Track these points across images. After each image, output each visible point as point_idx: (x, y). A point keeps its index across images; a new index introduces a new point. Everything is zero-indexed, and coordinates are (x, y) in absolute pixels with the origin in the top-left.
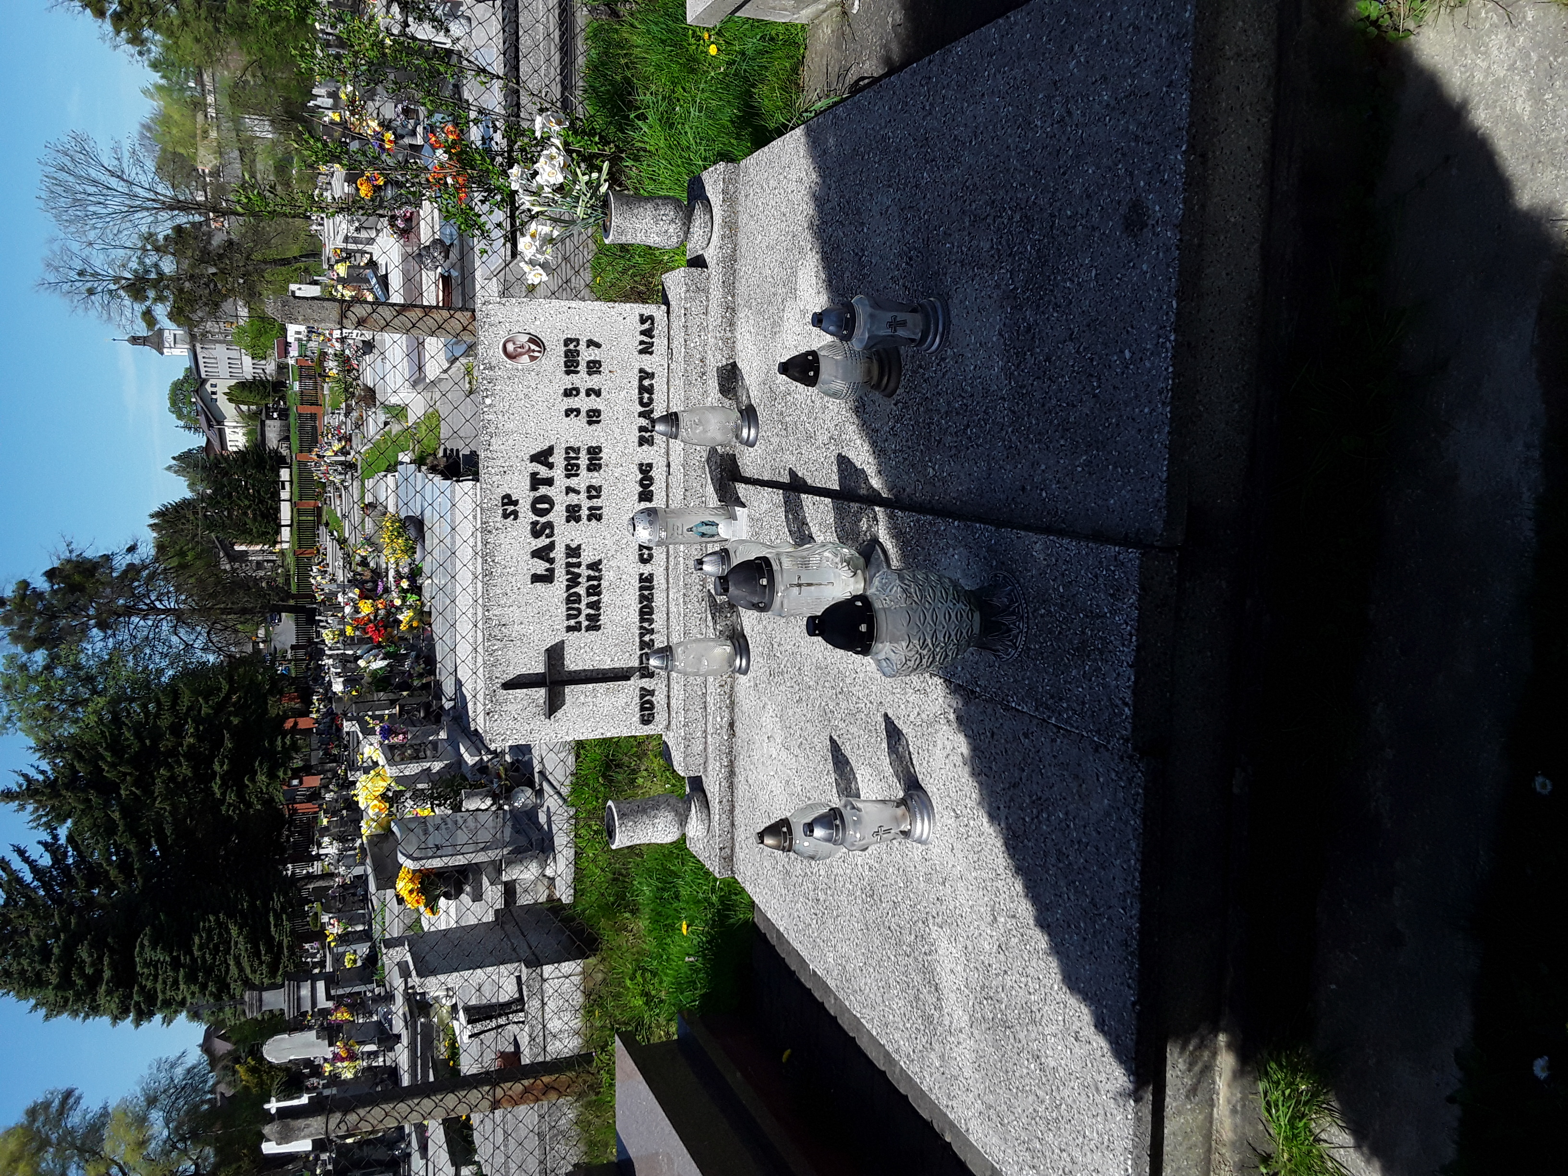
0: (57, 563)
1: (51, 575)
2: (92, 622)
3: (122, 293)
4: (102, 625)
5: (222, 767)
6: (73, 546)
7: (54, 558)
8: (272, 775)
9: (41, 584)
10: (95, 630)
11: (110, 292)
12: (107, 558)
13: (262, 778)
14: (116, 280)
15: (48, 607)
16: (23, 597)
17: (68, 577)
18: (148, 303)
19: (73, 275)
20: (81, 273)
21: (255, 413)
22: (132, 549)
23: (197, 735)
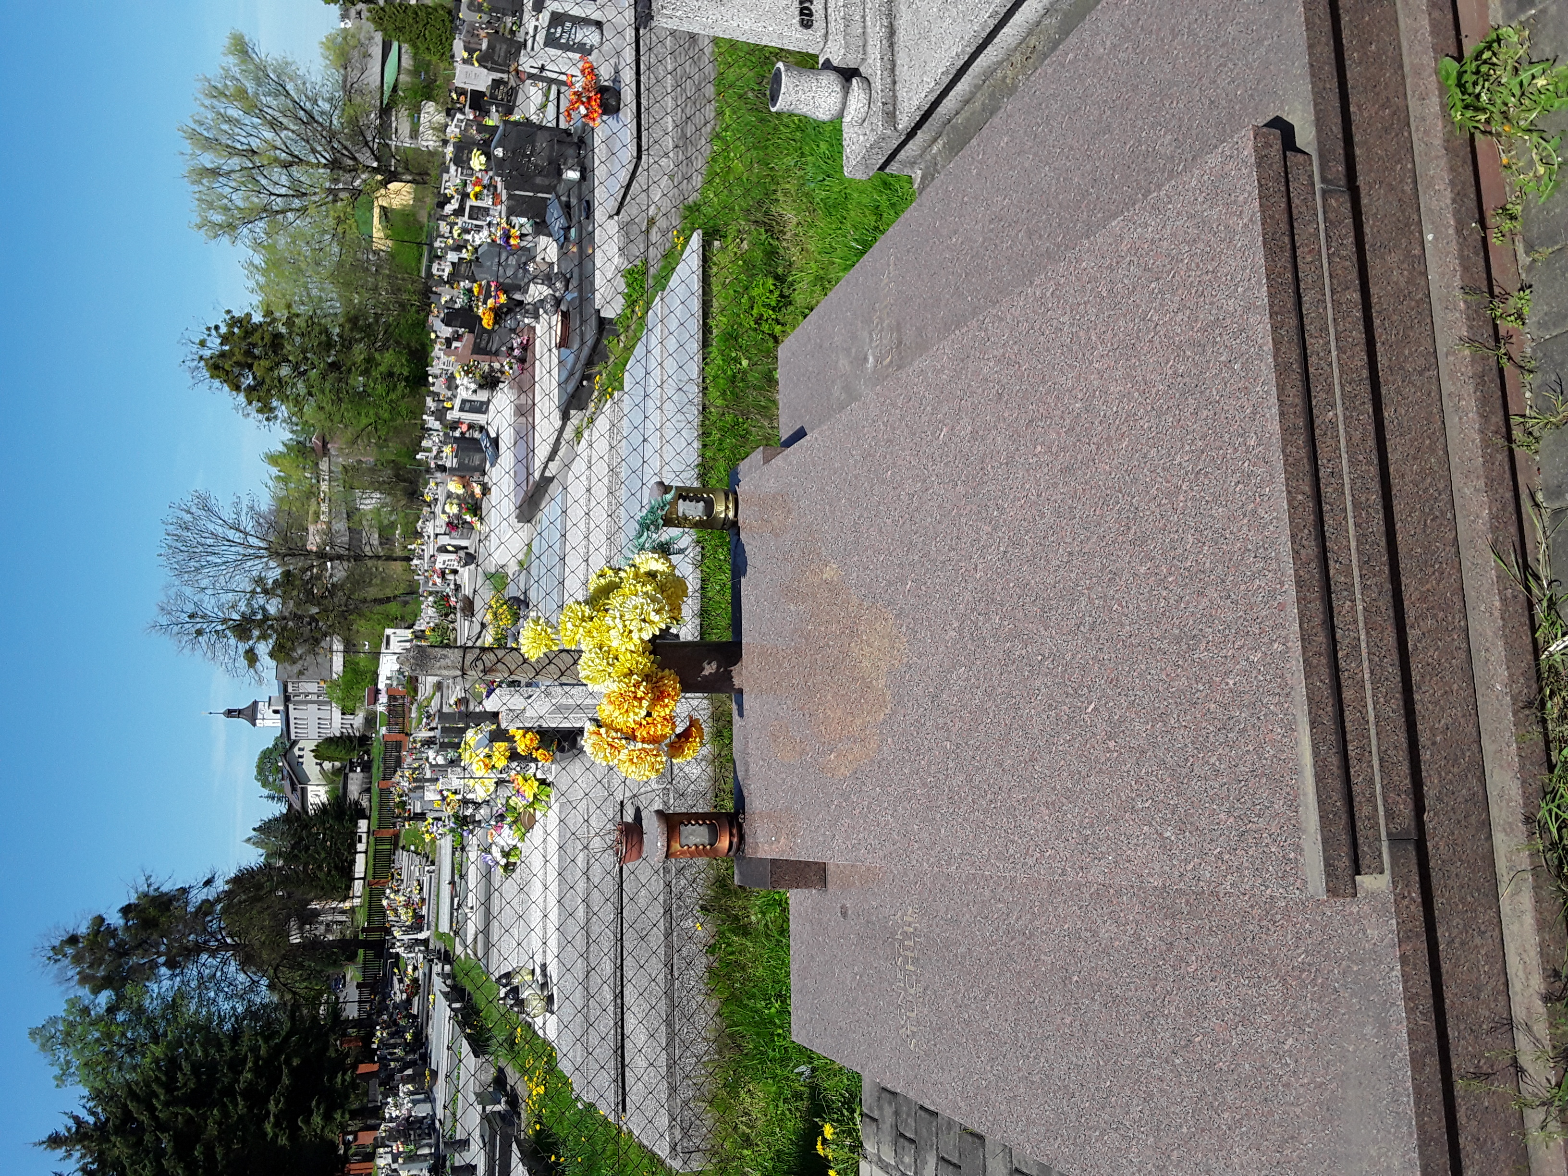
0: (133, 900)
1: (126, 911)
2: (162, 960)
3: (227, 632)
4: (171, 964)
5: (277, 1106)
6: (152, 880)
7: (132, 892)
8: (328, 1117)
9: (115, 919)
10: (163, 970)
11: (217, 632)
12: (184, 891)
13: (317, 1120)
14: (224, 621)
15: (121, 944)
16: (97, 933)
17: (143, 910)
18: (251, 642)
19: (185, 617)
20: (192, 616)
21: (339, 770)
22: (208, 883)
23: (256, 1070)
